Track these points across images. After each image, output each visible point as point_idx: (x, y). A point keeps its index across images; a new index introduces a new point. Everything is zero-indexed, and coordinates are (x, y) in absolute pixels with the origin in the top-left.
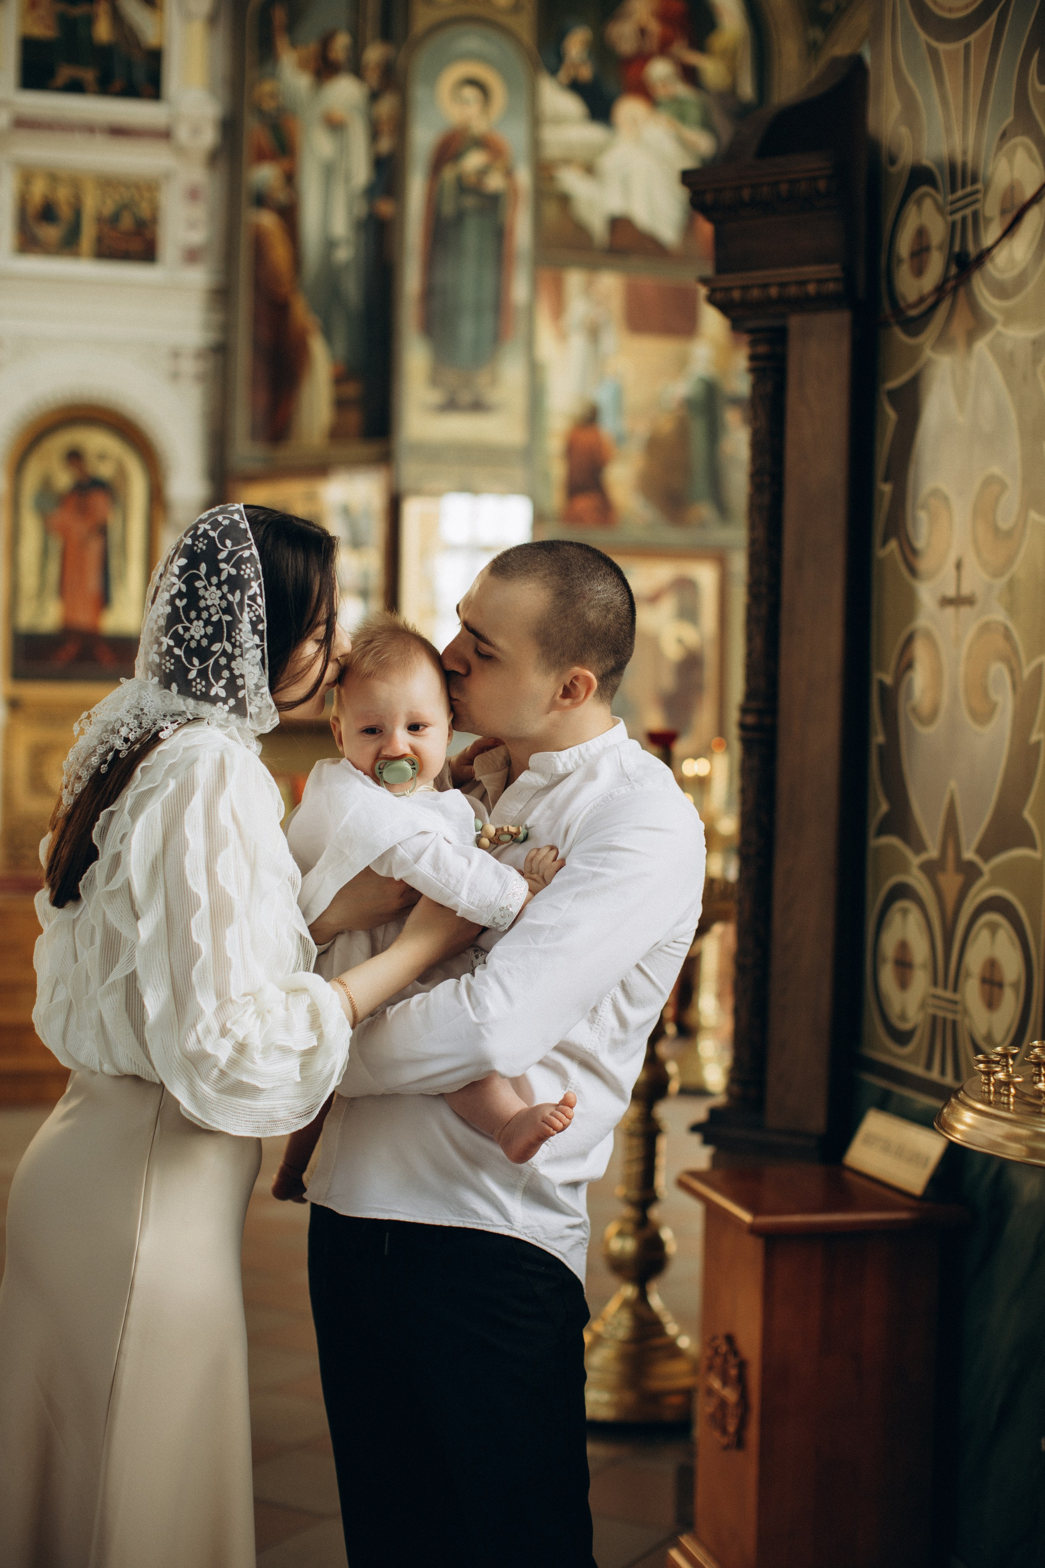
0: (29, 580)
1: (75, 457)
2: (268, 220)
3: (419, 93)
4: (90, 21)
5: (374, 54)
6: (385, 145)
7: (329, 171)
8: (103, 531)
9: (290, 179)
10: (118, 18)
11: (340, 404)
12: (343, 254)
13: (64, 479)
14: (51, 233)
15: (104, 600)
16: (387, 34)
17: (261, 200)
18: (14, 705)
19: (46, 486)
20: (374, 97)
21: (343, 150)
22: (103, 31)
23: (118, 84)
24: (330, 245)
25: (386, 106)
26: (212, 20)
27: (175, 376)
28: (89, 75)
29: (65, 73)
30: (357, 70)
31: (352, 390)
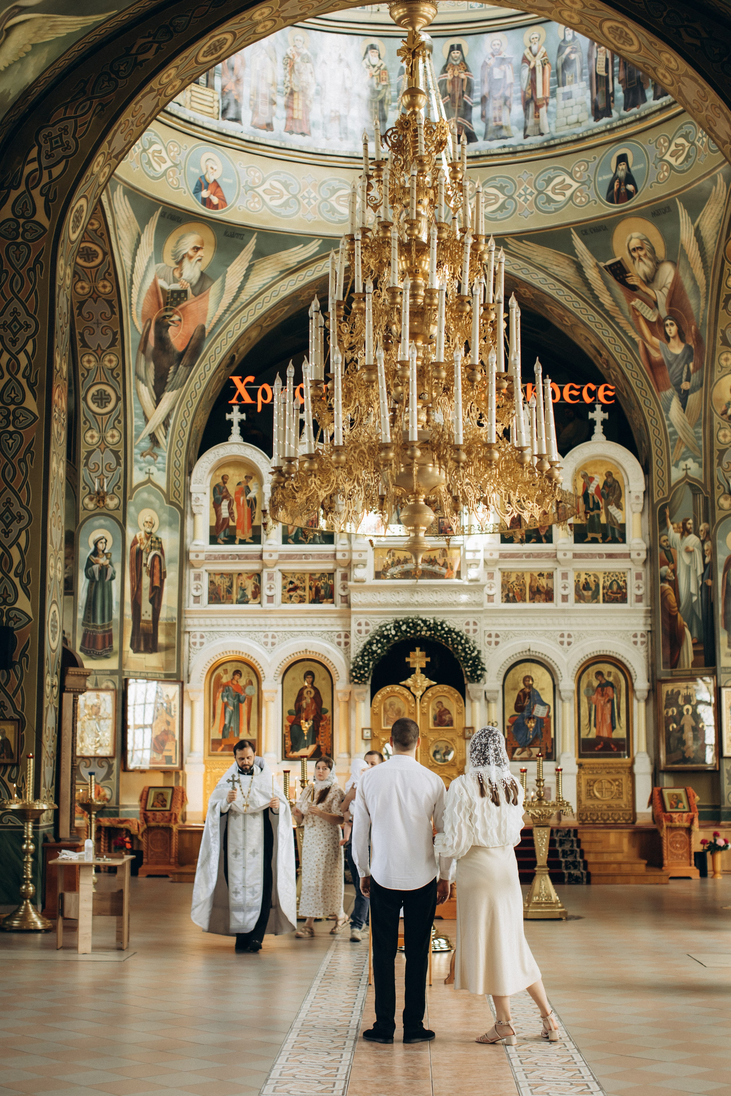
0: (585, 721)
1: (599, 674)
2: (667, 586)
3: (719, 542)
4: (599, 516)
5: (702, 527)
6: (707, 560)
7: (688, 568)
8: (611, 701)
9: (674, 571)
10: (608, 513)
11: (695, 653)
12: (695, 598)
13: (596, 683)
14: (587, 594)
15: (613, 728)
16: (706, 520)
17: (664, 579)
18: (580, 766)
19: (589, 685)
20: (703, 542)
21: (693, 561)
22: (603, 520)
23: (610, 538)
24: (691, 595)
25: (707, 545)
26: (642, 513)
27: (635, 643)
28: (599, 536)
29: (590, 535)
30: (697, 534)
31: (701, 648)
